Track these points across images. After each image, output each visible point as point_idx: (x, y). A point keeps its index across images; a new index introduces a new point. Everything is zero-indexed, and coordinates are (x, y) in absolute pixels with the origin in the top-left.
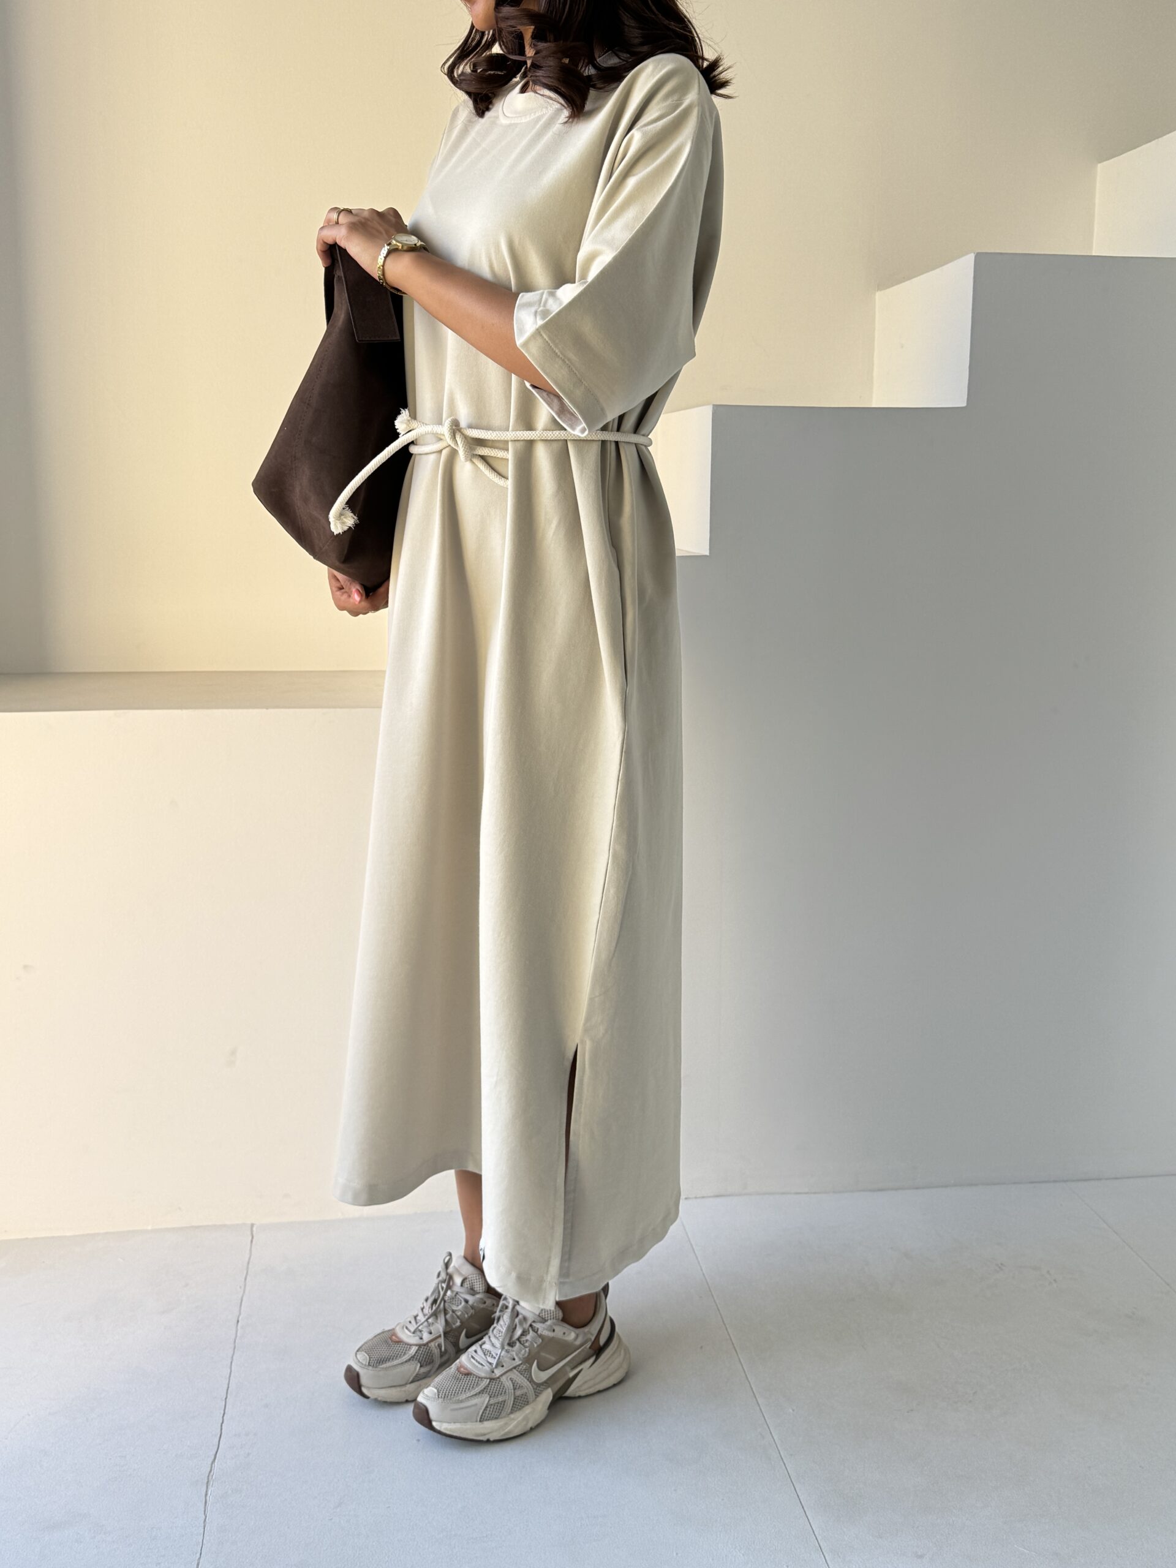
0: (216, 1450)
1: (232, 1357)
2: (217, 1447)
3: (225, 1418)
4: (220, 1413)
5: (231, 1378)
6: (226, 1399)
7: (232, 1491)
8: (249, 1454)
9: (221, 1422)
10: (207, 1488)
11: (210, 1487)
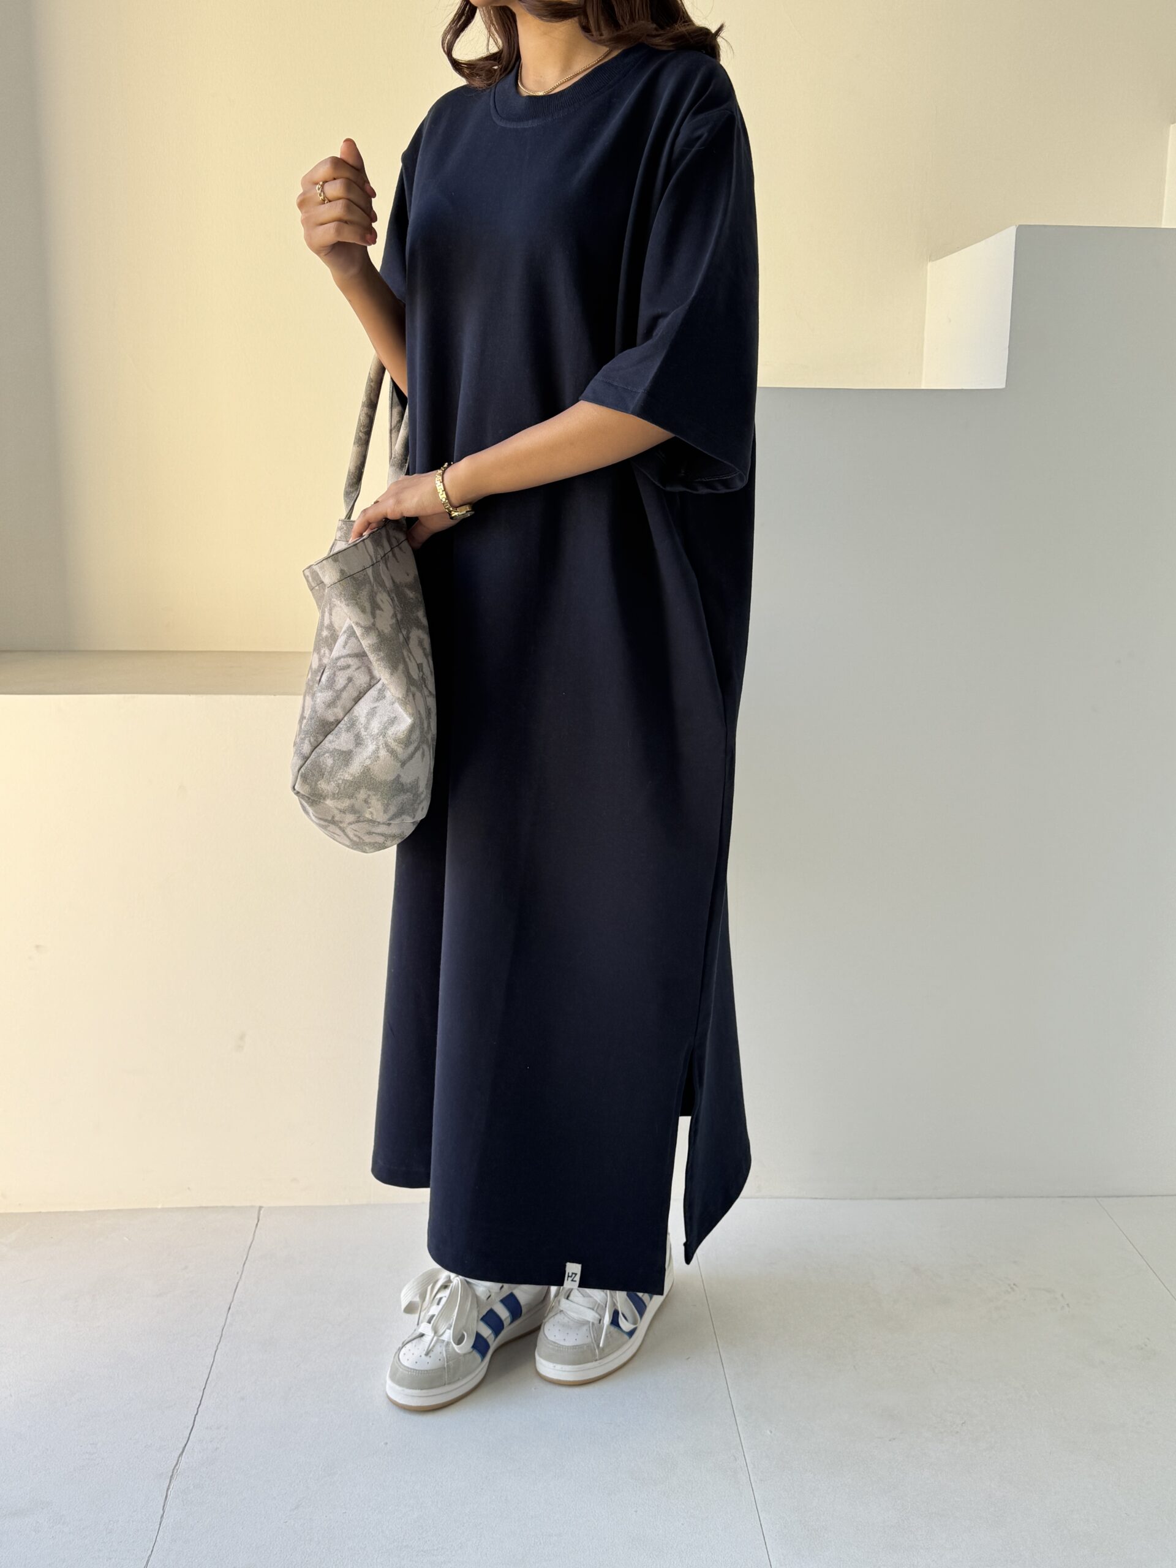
0: (185, 1442)
1: (217, 1346)
2: (187, 1439)
3: (199, 1409)
4: (196, 1404)
7: (194, 1487)
8: (217, 1449)
9: (195, 1413)
10: (170, 1482)
11: (173, 1481)
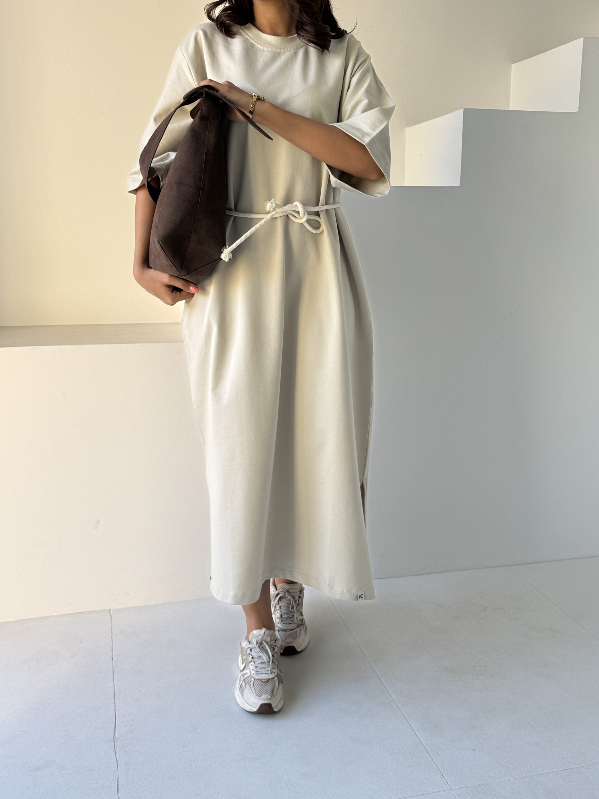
1: (113, 678)
2: (115, 722)
3: (116, 707)
4: (113, 705)
5: (115, 687)
6: (114, 698)
8: (132, 725)
9: (114, 710)
10: (114, 743)
11: (115, 742)
